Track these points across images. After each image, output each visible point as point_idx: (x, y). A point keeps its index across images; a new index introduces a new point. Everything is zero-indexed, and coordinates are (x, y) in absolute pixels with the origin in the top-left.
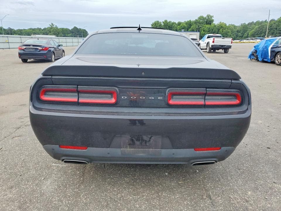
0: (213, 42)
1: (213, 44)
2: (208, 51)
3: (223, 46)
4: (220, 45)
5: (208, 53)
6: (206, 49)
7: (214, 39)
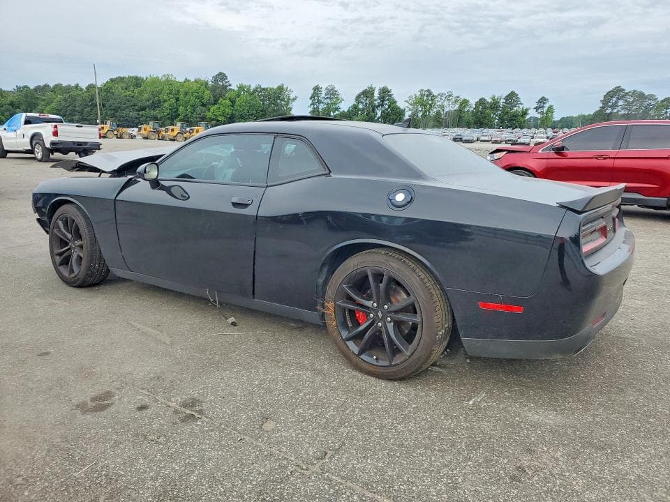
0: (55, 134)
1: (55, 139)
2: (39, 156)
3: (81, 145)
4: (74, 143)
5: (40, 161)
6: (31, 152)
7: (56, 127)
